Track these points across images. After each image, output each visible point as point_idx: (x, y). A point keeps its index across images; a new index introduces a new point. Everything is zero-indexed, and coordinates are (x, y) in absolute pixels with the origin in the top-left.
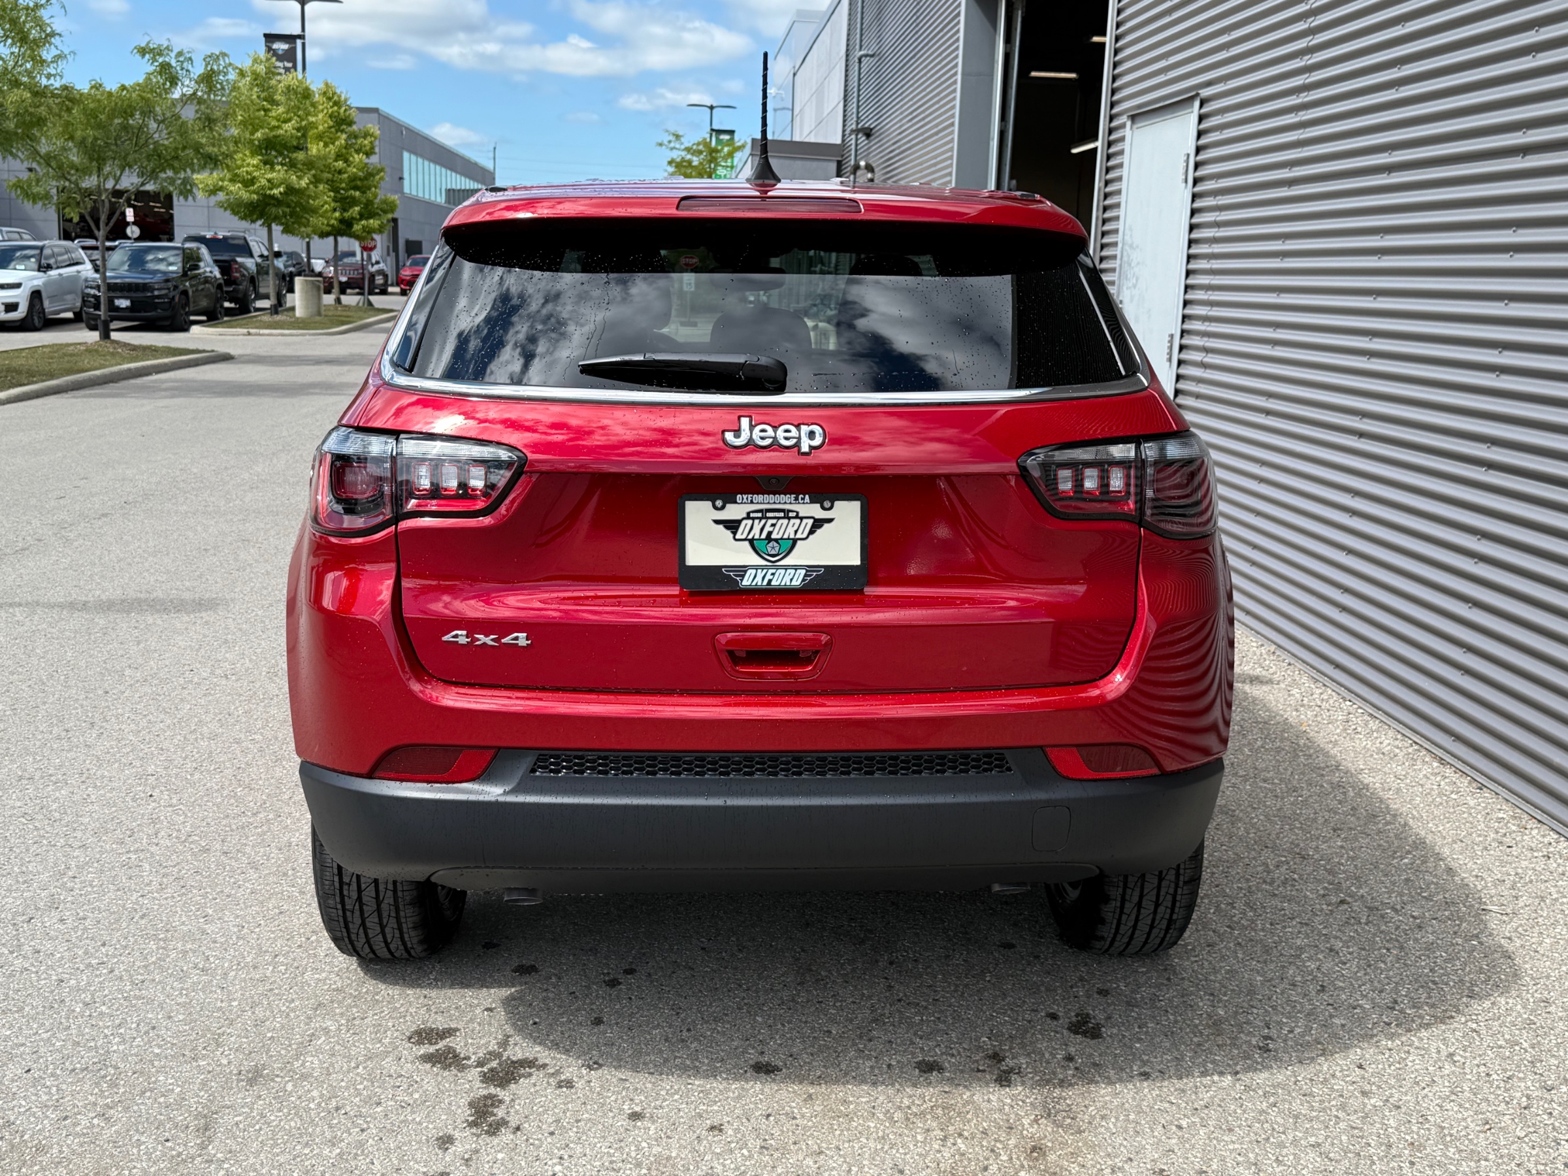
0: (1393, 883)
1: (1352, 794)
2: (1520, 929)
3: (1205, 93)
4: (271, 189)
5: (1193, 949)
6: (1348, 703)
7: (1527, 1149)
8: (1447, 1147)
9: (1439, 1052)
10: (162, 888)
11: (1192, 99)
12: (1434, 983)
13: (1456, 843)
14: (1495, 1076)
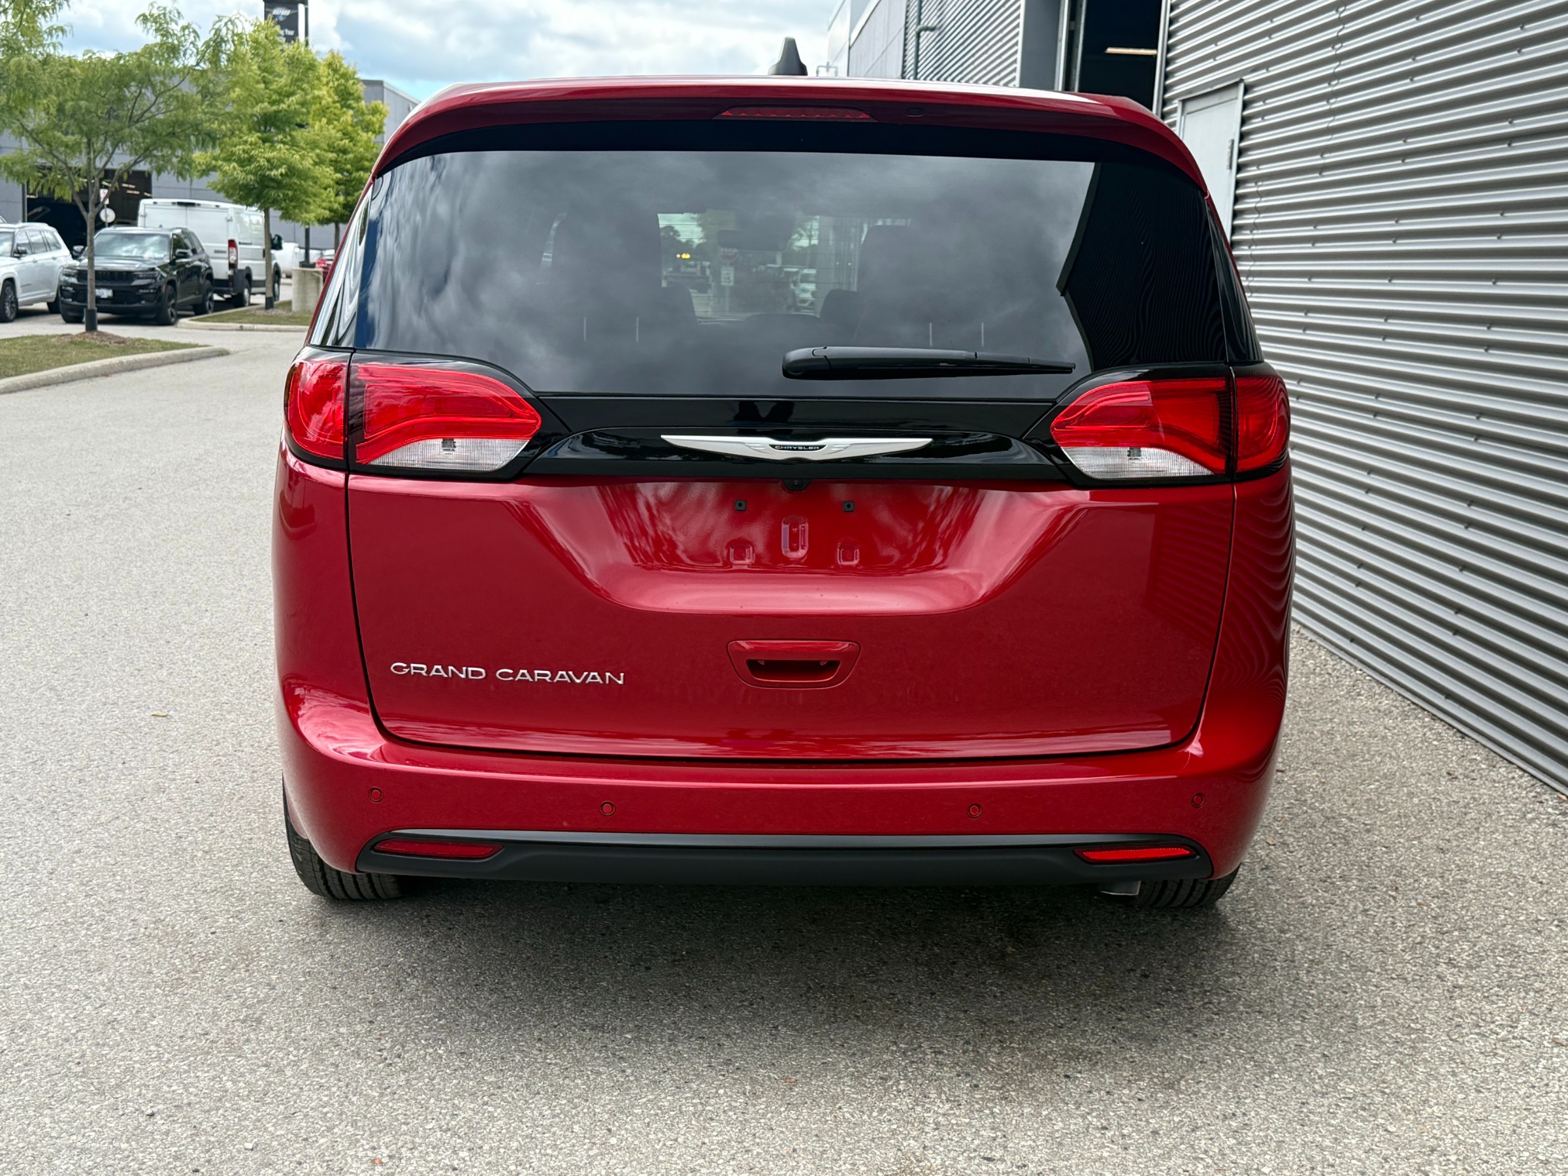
3: (1250, 78)
4: (270, 169)
11: (1236, 84)
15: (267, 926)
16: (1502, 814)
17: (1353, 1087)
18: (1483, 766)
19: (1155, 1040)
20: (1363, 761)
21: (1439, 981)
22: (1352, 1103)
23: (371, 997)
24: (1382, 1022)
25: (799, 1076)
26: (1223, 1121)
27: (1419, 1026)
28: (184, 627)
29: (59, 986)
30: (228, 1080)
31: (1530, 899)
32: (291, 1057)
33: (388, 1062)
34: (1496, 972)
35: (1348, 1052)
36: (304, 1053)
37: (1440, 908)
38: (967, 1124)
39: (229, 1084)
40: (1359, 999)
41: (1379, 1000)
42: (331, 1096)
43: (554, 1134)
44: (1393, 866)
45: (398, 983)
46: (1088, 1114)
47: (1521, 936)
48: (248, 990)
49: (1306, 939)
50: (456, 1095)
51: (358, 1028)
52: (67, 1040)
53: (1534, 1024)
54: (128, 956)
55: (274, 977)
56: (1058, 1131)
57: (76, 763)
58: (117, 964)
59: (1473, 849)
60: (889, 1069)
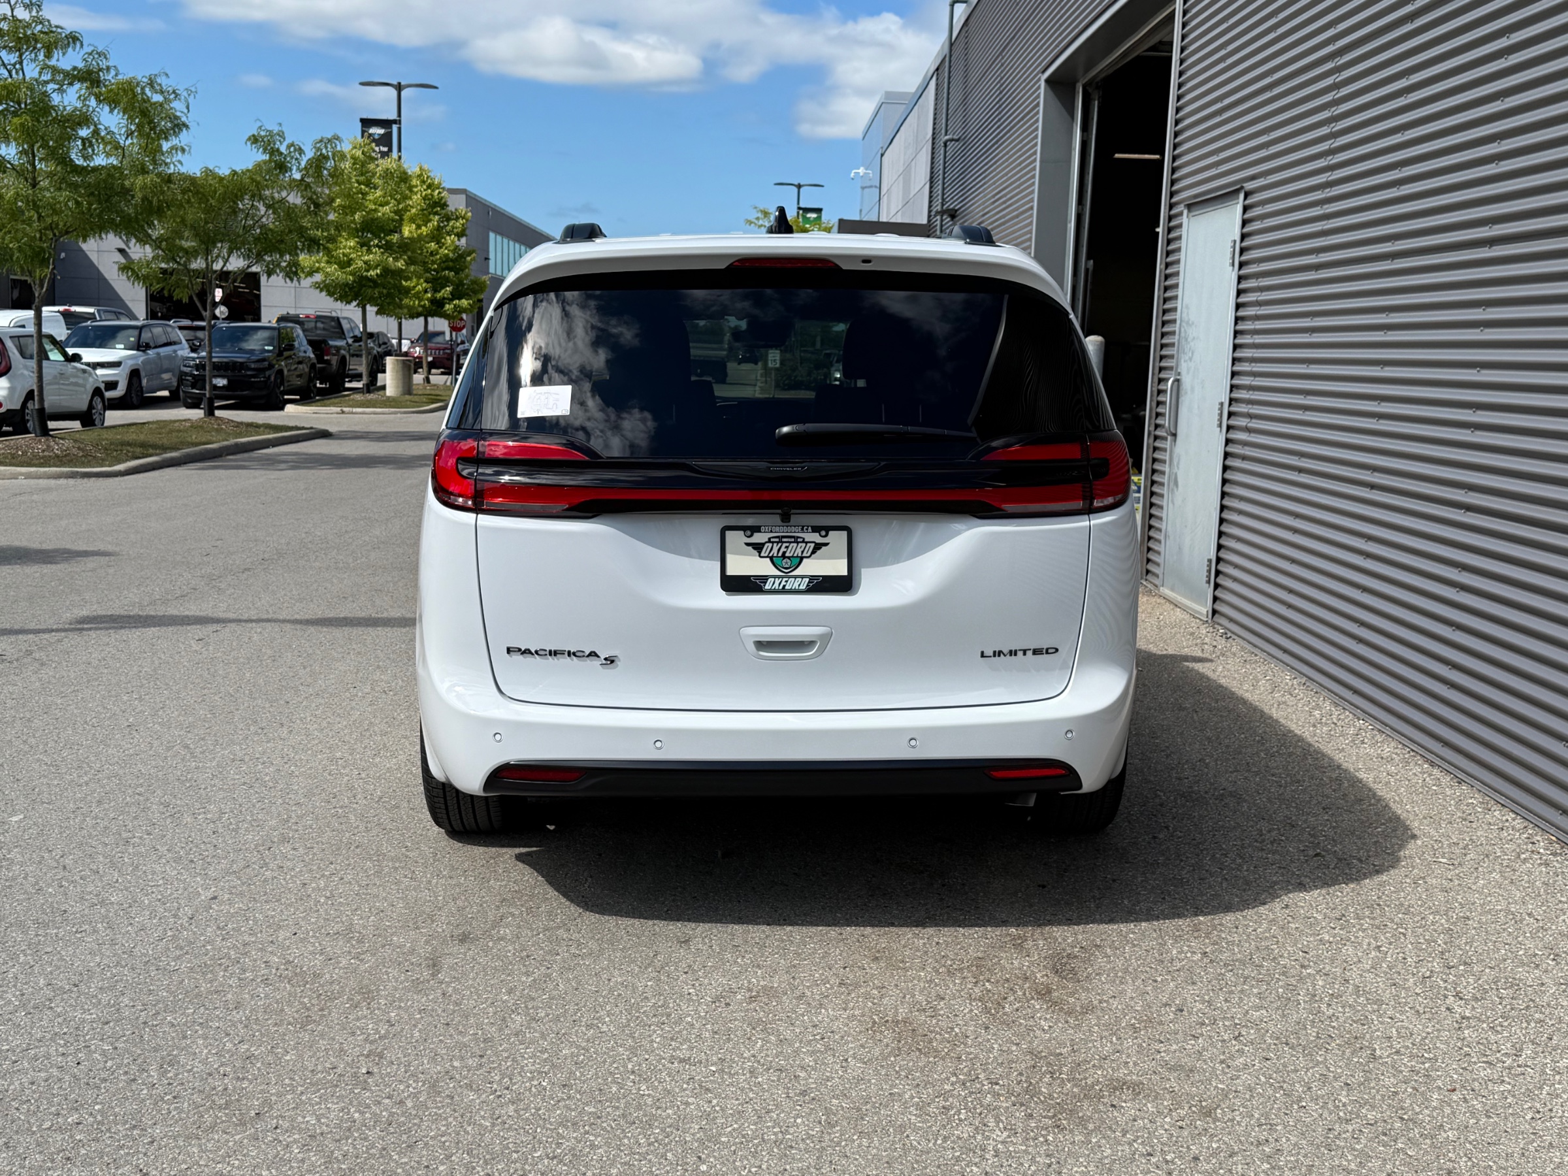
0: (1364, 844)
1: (1346, 785)
2: (1461, 875)
3: (1249, 186)
4: (368, 271)
5: (1188, 882)
6: (1361, 722)
7: (1421, 999)
8: (1358, 997)
9: (1369, 944)
10: (367, 830)
11: (1237, 191)
12: (1379, 905)
13: (1425, 818)
14: (1409, 960)
15: (384, 966)
16: (1499, 854)
17: (1374, 1113)
18: (1479, 810)
19: (1191, 1071)
20: (1370, 805)
21: (1448, 1013)
22: (1374, 1128)
23: (480, 1032)
24: (1398, 1052)
25: (868, 1107)
26: (1257, 1146)
27: (1432, 1056)
28: (301, 688)
29: (201, 1024)
30: (355, 1112)
31: (1528, 935)
32: (411, 1089)
33: (498, 1093)
34: (1500, 1004)
35: (1368, 1080)
36: (423, 1086)
37: (1445, 943)
38: (1024, 1151)
39: (357, 1115)
40: (1376, 1031)
41: (1394, 1030)
42: (448, 1125)
43: (650, 1161)
44: (1402, 905)
45: (504, 1019)
46: (1134, 1141)
47: (1520, 970)
48: (370, 1026)
49: (1326, 975)
50: (561, 1124)
51: (470, 1062)
52: (210, 1074)
53: (1536, 1053)
54: (262, 995)
55: (393, 1014)
56: (1107, 1157)
57: (209, 816)
58: (253, 1003)
59: (1474, 887)
60: (951, 1099)
